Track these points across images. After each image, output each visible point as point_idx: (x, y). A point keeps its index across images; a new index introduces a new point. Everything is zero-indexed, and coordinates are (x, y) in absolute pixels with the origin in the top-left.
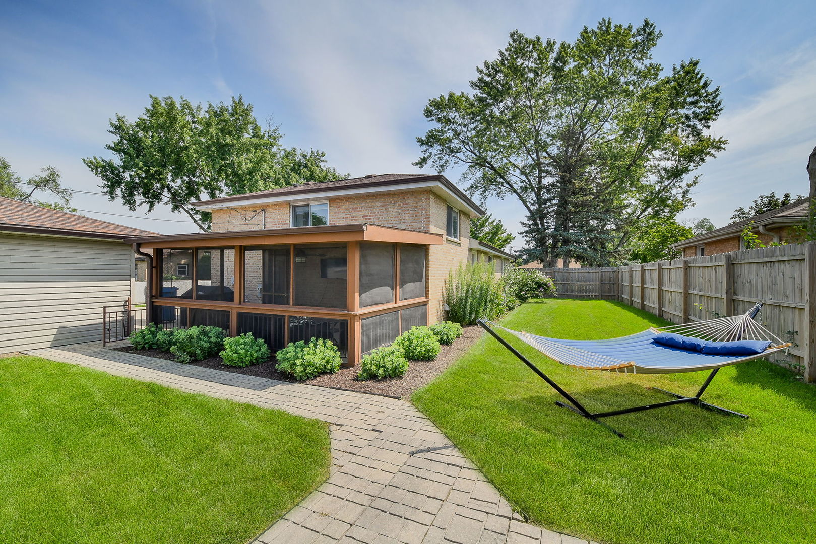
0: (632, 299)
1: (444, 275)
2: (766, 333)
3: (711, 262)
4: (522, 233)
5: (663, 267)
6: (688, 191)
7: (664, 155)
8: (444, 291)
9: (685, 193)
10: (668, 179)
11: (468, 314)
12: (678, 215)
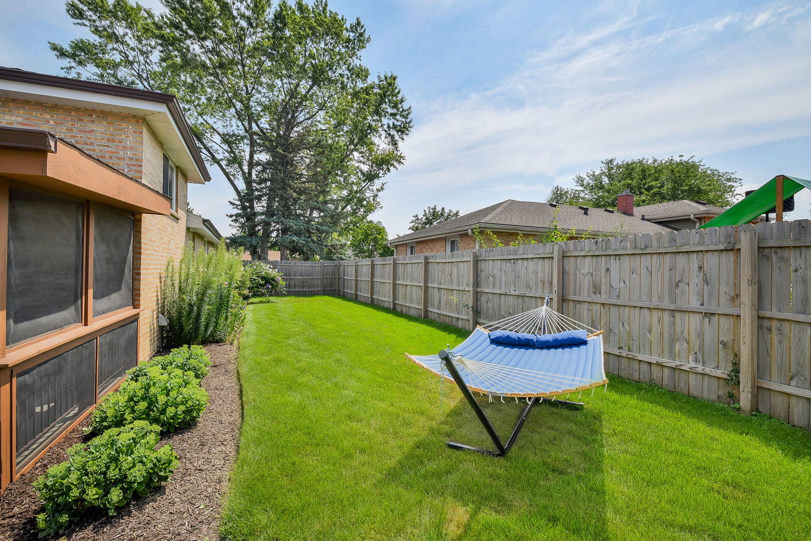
0: (358, 293)
1: (159, 267)
2: (574, 323)
3: (452, 258)
4: (231, 216)
5: (397, 262)
6: (377, 195)
7: (361, 158)
8: (159, 294)
9: (375, 196)
10: (364, 181)
11: (202, 328)
12: (370, 215)
